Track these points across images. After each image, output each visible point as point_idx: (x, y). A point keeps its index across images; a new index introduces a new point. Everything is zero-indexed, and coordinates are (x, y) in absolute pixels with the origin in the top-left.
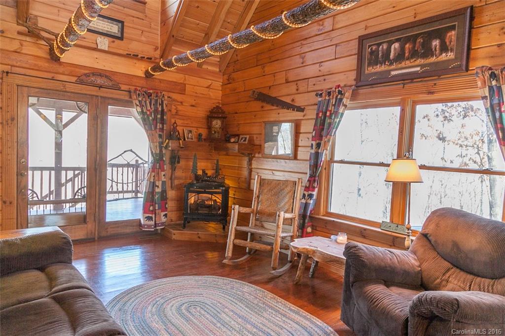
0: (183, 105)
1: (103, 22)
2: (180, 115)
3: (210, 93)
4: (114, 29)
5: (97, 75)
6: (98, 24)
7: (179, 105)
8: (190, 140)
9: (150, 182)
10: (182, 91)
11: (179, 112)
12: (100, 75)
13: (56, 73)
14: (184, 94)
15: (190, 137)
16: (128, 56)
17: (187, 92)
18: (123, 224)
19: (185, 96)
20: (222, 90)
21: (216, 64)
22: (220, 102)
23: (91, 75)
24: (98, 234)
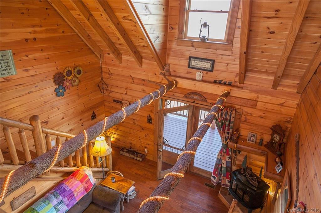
0: (252, 116)
1: (201, 62)
2: (248, 122)
3: (282, 109)
4: (208, 65)
5: (194, 94)
6: (199, 64)
7: (248, 115)
8: (251, 142)
9: (218, 158)
10: (254, 106)
11: (248, 120)
12: (196, 94)
13: (175, 92)
14: (256, 108)
15: (251, 139)
16: (215, 82)
17: (257, 107)
18: (202, 171)
19: (256, 110)
20: (296, 108)
21: (294, 86)
22: (293, 117)
23: (191, 94)
24: (189, 170)
